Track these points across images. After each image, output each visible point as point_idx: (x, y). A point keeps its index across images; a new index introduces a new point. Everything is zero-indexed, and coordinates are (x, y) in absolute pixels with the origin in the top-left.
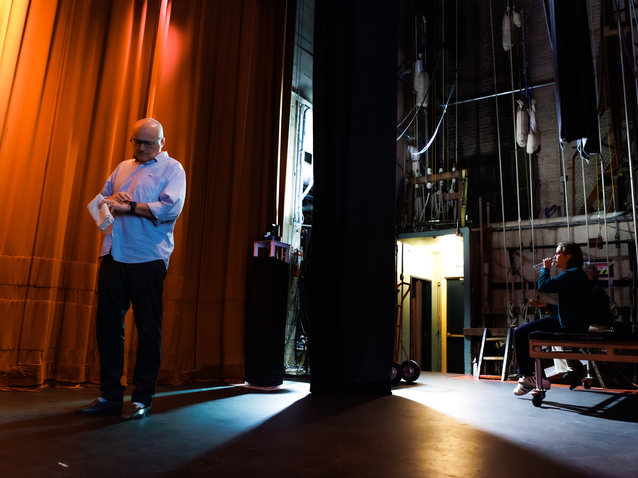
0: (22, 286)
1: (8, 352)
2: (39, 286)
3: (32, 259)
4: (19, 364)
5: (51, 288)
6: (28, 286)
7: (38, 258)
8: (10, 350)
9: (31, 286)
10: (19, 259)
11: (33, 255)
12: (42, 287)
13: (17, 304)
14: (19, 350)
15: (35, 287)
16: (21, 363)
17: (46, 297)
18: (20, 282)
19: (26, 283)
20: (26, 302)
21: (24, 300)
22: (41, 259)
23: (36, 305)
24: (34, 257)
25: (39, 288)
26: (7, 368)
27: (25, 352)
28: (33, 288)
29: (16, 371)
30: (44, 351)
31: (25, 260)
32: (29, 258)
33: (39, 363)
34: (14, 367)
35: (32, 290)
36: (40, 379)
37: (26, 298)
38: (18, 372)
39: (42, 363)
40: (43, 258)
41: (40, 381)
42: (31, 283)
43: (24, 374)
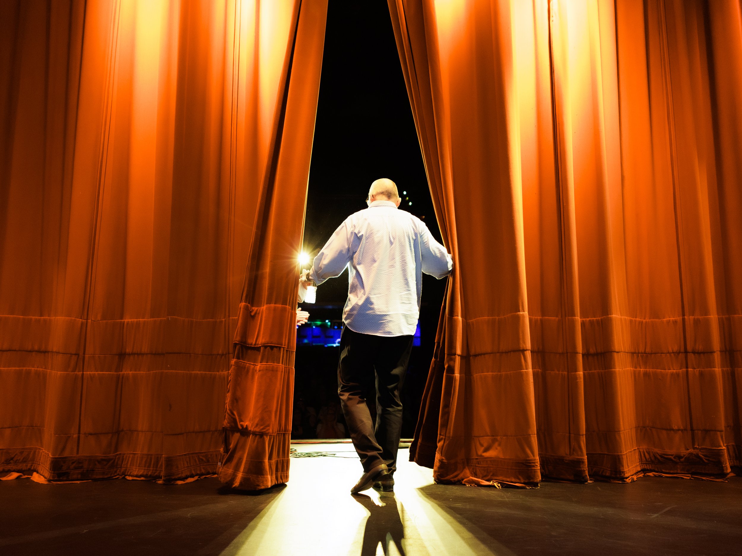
0: (679, 353)
1: (680, 432)
2: (699, 352)
3: (684, 320)
4: (695, 446)
5: (714, 352)
6: (686, 352)
7: (690, 317)
8: (682, 430)
9: (689, 353)
10: (668, 322)
11: (684, 315)
12: (704, 353)
13: (678, 375)
14: (692, 430)
15: (694, 352)
16: (698, 445)
17: (710, 364)
18: (676, 349)
19: (682, 350)
20: (687, 372)
21: (685, 369)
22: (694, 318)
23: (701, 374)
24: (686, 317)
25: (699, 353)
26: (684, 452)
27: (700, 432)
28: (693, 355)
29: (694, 455)
30: (723, 431)
31: (675, 322)
32: (679, 319)
33: (721, 446)
34: (691, 450)
35: (691, 357)
36: (726, 466)
37: (687, 368)
38: (697, 456)
39: (724, 446)
40: (696, 317)
41: (727, 469)
42: (689, 349)
43: (705, 459)
